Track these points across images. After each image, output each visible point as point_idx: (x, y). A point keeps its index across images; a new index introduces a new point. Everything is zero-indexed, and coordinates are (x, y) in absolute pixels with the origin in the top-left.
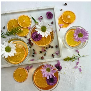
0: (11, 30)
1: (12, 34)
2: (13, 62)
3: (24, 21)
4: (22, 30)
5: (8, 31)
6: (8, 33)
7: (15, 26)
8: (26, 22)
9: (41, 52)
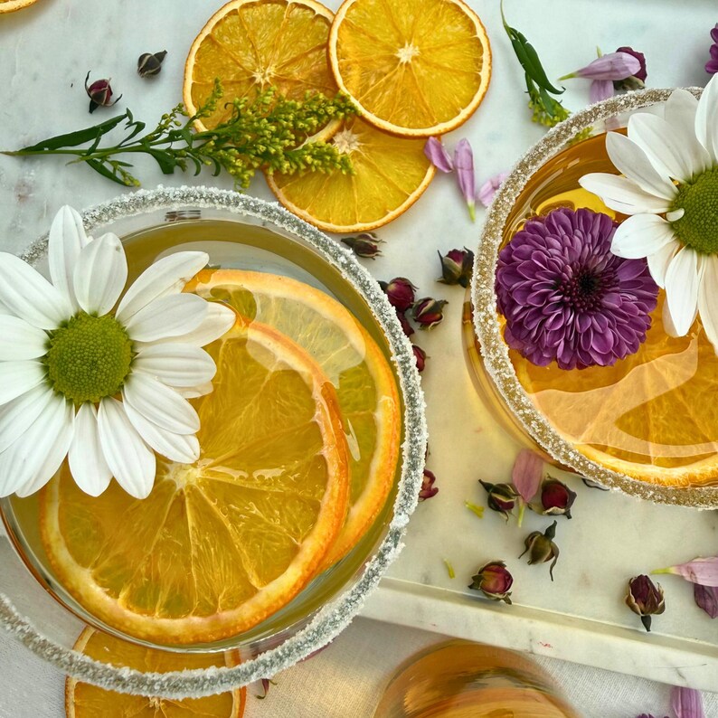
0: (220, 114)
1: (220, 166)
2: (96, 593)
3: (405, 54)
4: (345, 145)
5: (180, 108)
6: (177, 145)
7: (279, 80)
8: (420, 70)
9: (497, 498)
